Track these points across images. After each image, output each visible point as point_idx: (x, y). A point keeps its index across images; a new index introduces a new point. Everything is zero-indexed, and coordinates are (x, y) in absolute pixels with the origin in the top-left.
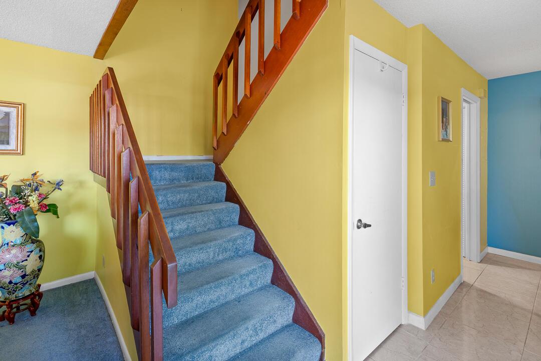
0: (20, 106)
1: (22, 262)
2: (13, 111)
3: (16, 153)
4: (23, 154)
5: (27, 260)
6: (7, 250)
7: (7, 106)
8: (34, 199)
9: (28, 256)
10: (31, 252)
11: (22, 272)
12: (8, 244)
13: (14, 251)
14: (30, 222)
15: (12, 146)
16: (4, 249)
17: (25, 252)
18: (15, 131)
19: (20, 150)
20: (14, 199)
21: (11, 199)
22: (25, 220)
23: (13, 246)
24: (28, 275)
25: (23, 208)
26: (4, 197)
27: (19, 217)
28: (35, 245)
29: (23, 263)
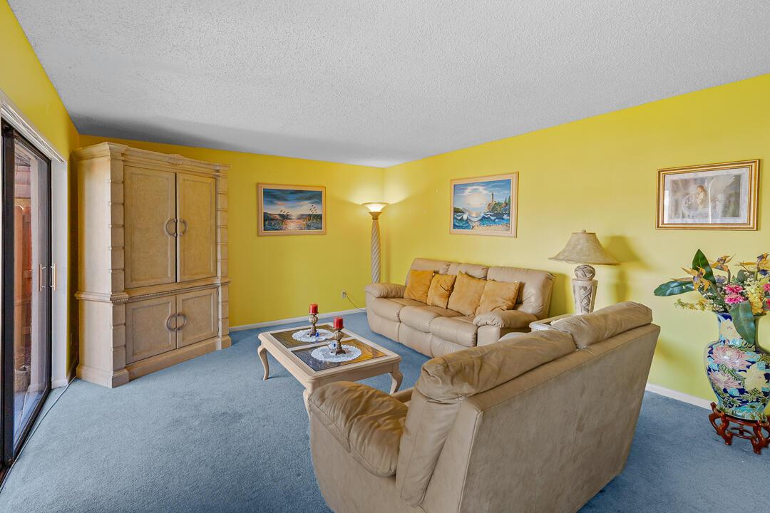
0: (753, 164)
1: (740, 371)
2: (745, 173)
3: (748, 228)
4: (757, 230)
5: (745, 371)
6: (722, 348)
7: (738, 168)
8: (753, 291)
9: (748, 367)
10: (753, 363)
11: (740, 384)
12: (724, 342)
13: (730, 353)
14: (744, 320)
15: (743, 218)
16: (721, 346)
17: (743, 359)
18: (747, 199)
19: (754, 223)
20: (736, 288)
21: (733, 286)
22: (739, 315)
23: (730, 346)
24: (747, 392)
25: (741, 300)
26: (726, 282)
27: (733, 310)
28: (759, 356)
29: (741, 373)
